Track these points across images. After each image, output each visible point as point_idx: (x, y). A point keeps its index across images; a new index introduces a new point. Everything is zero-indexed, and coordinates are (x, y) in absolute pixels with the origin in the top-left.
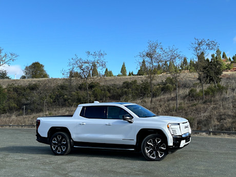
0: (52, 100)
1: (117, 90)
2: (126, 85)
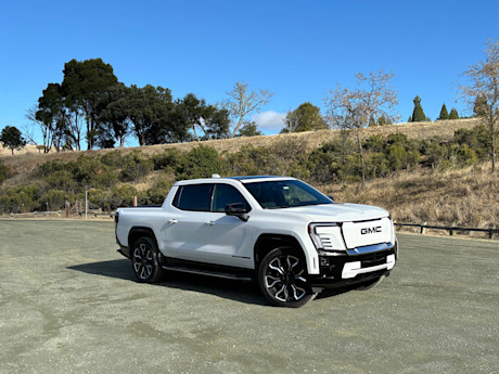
0: (308, 171)
1: (439, 147)
2: (462, 137)
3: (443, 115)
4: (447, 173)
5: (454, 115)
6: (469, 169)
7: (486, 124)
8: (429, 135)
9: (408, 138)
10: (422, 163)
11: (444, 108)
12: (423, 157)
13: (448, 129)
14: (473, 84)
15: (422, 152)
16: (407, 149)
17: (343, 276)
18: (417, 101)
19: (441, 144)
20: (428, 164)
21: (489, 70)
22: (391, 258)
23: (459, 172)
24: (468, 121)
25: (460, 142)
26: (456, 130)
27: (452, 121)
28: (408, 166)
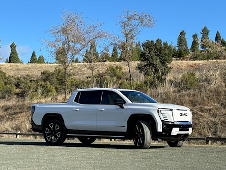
1: (29, 83)
2: (46, 76)
3: (33, 60)
4: (35, 101)
5: (41, 60)
6: (50, 99)
7: (62, 68)
8: (22, 74)
9: (7, 75)
10: (17, 94)
11: (34, 54)
12: (18, 90)
13: (36, 70)
14: (53, 39)
15: (17, 86)
16: (6, 84)
17: (172, 134)
18: (13, 47)
19: (31, 81)
20: (21, 95)
21: (64, 31)
22: (190, 129)
23: (43, 101)
24: (51, 65)
25: (44, 81)
26: (43, 71)
27: (39, 65)
28: (7, 96)
